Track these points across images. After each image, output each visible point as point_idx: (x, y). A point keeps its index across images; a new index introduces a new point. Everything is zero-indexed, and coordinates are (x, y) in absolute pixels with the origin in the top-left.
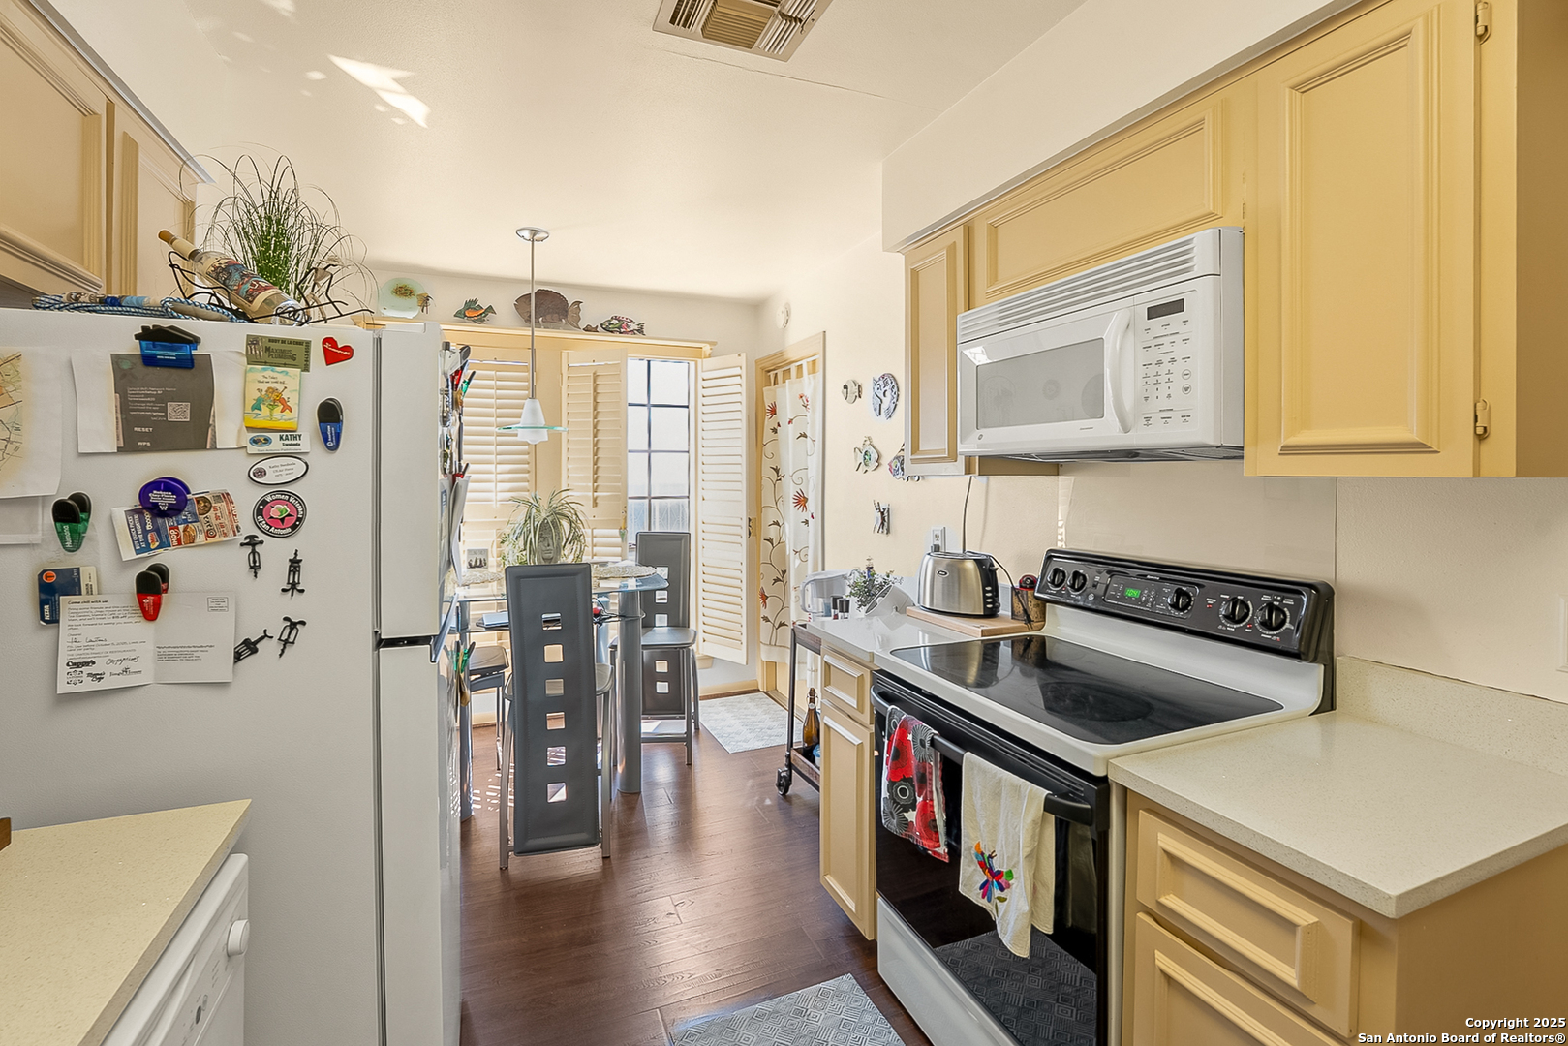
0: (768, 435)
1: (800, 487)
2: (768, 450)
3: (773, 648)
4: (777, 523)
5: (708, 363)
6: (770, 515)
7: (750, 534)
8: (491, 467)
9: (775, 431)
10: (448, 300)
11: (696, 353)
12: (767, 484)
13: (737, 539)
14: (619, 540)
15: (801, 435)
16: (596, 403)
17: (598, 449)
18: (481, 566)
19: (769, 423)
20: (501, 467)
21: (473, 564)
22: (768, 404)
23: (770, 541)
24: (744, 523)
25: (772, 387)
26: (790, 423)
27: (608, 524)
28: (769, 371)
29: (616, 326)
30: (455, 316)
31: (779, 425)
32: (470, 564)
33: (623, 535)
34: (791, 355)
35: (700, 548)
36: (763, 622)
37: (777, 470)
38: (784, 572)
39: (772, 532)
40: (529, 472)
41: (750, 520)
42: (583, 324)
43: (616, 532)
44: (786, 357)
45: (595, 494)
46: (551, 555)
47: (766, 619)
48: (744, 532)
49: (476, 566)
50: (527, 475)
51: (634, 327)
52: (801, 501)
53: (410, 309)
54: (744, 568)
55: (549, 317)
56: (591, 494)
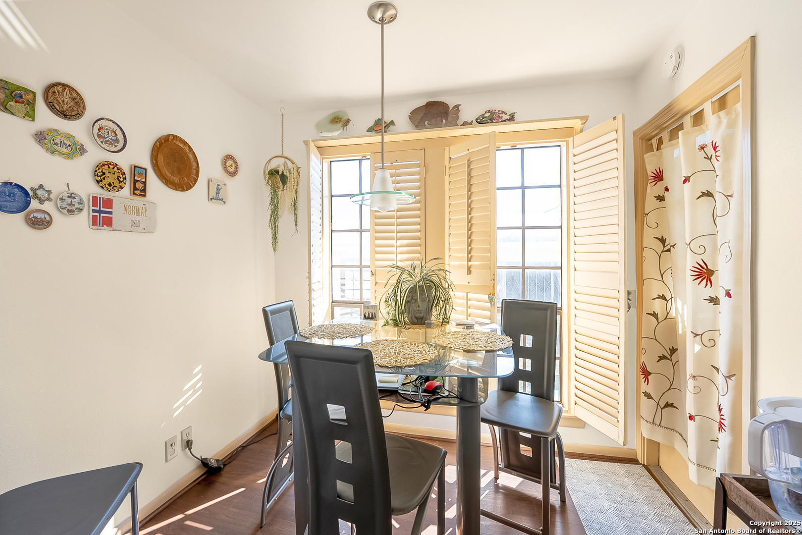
0: (650, 203)
1: (702, 257)
2: (651, 219)
3: (657, 428)
4: (663, 297)
5: (578, 138)
6: (654, 288)
7: (629, 308)
8: (393, 242)
9: (661, 198)
10: (363, 120)
11: (568, 132)
12: (650, 257)
13: (614, 312)
14: (489, 304)
15: (704, 194)
16: (470, 185)
17: (472, 225)
18: (372, 318)
19: (653, 190)
20: (399, 242)
21: (367, 316)
22: (650, 169)
23: (655, 315)
24: (623, 296)
25: (656, 153)
26: (685, 182)
27: (479, 289)
28: (650, 139)
29: (490, 118)
30: (367, 131)
31: (667, 189)
32: (365, 316)
33: (491, 300)
34: (686, 104)
35: (572, 316)
36: (643, 398)
37: (663, 241)
38: (673, 351)
39: (658, 306)
40: (420, 245)
41: (629, 293)
42: (461, 121)
43: (486, 297)
44: (675, 110)
45: (470, 263)
46: (422, 315)
47: (648, 396)
48: (622, 305)
49: (369, 318)
50: (419, 248)
51: (505, 117)
52: (704, 274)
53: (337, 130)
54: (622, 343)
55: (433, 121)
56: (466, 263)
